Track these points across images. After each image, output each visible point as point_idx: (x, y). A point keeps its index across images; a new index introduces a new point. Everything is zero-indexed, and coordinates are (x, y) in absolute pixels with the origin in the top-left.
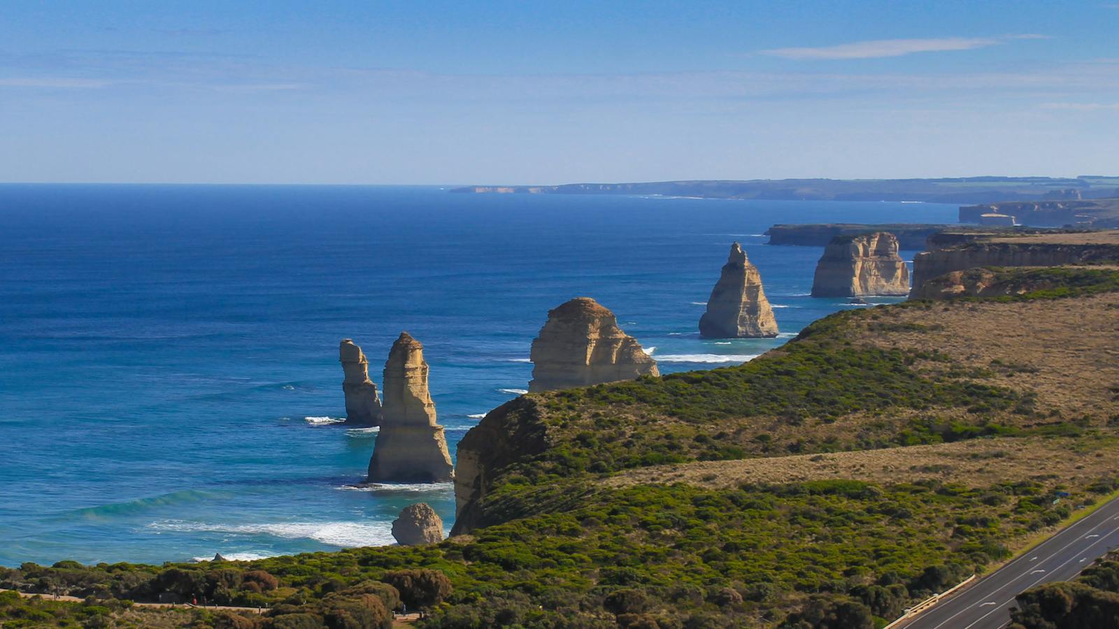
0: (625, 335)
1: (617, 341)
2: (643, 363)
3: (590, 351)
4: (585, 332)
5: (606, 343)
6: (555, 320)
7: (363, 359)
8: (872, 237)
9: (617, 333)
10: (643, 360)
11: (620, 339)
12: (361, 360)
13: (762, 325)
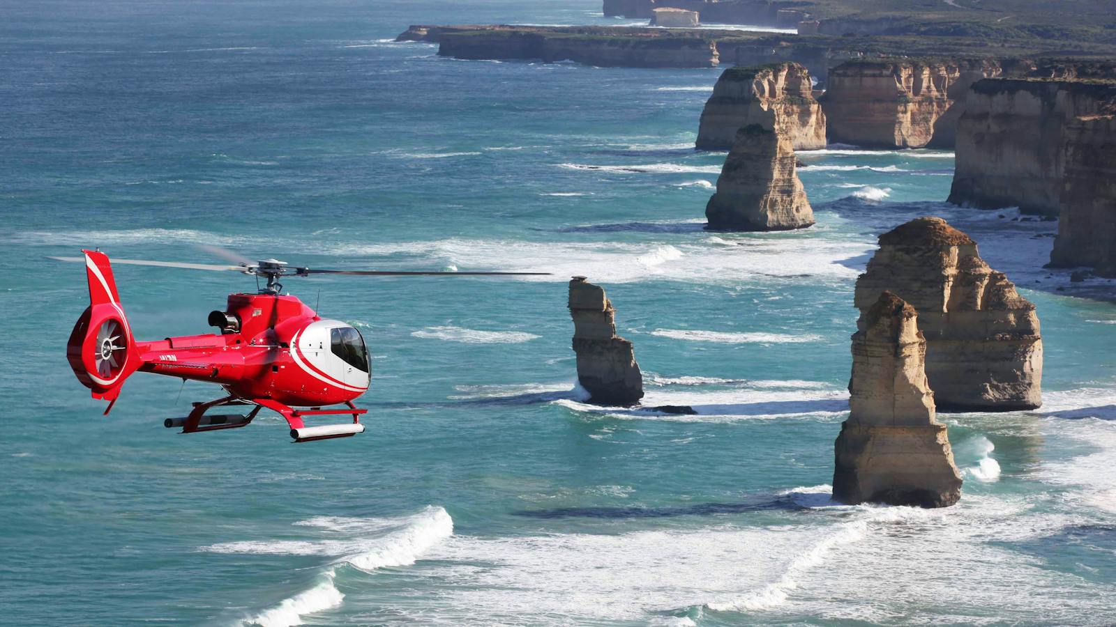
0: (991, 270)
1: (981, 277)
2: (1018, 309)
3: (947, 292)
4: (940, 267)
5: (967, 279)
6: (890, 248)
7: (608, 305)
8: (780, 71)
9: (981, 266)
10: (1018, 304)
11: (985, 275)
12: (605, 307)
13: (797, 210)
